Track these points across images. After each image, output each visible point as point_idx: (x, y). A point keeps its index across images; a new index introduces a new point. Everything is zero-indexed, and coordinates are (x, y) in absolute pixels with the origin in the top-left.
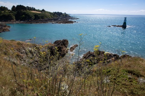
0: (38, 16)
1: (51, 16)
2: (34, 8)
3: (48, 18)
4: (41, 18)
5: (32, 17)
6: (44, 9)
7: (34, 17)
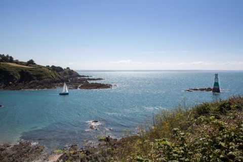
0: (28, 73)
1: (55, 74)
2: (11, 57)
3: (50, 78)
4: (35, 78)
5: (16, 77)
6: (33, 60)
7: (19, 76)
